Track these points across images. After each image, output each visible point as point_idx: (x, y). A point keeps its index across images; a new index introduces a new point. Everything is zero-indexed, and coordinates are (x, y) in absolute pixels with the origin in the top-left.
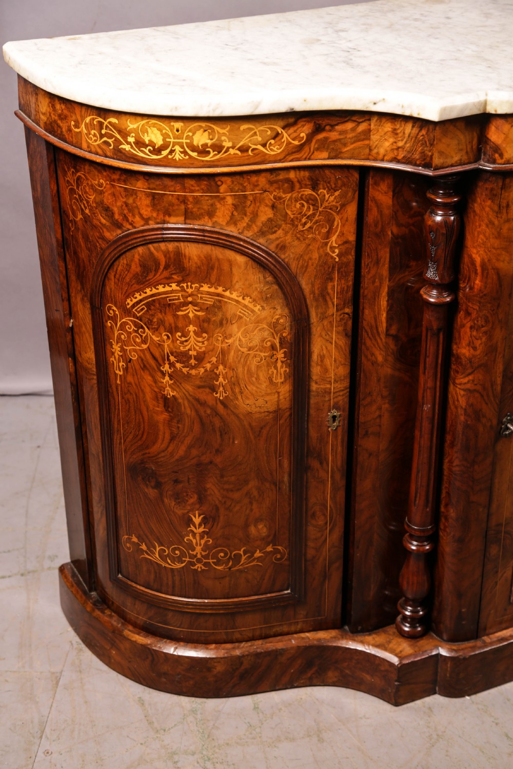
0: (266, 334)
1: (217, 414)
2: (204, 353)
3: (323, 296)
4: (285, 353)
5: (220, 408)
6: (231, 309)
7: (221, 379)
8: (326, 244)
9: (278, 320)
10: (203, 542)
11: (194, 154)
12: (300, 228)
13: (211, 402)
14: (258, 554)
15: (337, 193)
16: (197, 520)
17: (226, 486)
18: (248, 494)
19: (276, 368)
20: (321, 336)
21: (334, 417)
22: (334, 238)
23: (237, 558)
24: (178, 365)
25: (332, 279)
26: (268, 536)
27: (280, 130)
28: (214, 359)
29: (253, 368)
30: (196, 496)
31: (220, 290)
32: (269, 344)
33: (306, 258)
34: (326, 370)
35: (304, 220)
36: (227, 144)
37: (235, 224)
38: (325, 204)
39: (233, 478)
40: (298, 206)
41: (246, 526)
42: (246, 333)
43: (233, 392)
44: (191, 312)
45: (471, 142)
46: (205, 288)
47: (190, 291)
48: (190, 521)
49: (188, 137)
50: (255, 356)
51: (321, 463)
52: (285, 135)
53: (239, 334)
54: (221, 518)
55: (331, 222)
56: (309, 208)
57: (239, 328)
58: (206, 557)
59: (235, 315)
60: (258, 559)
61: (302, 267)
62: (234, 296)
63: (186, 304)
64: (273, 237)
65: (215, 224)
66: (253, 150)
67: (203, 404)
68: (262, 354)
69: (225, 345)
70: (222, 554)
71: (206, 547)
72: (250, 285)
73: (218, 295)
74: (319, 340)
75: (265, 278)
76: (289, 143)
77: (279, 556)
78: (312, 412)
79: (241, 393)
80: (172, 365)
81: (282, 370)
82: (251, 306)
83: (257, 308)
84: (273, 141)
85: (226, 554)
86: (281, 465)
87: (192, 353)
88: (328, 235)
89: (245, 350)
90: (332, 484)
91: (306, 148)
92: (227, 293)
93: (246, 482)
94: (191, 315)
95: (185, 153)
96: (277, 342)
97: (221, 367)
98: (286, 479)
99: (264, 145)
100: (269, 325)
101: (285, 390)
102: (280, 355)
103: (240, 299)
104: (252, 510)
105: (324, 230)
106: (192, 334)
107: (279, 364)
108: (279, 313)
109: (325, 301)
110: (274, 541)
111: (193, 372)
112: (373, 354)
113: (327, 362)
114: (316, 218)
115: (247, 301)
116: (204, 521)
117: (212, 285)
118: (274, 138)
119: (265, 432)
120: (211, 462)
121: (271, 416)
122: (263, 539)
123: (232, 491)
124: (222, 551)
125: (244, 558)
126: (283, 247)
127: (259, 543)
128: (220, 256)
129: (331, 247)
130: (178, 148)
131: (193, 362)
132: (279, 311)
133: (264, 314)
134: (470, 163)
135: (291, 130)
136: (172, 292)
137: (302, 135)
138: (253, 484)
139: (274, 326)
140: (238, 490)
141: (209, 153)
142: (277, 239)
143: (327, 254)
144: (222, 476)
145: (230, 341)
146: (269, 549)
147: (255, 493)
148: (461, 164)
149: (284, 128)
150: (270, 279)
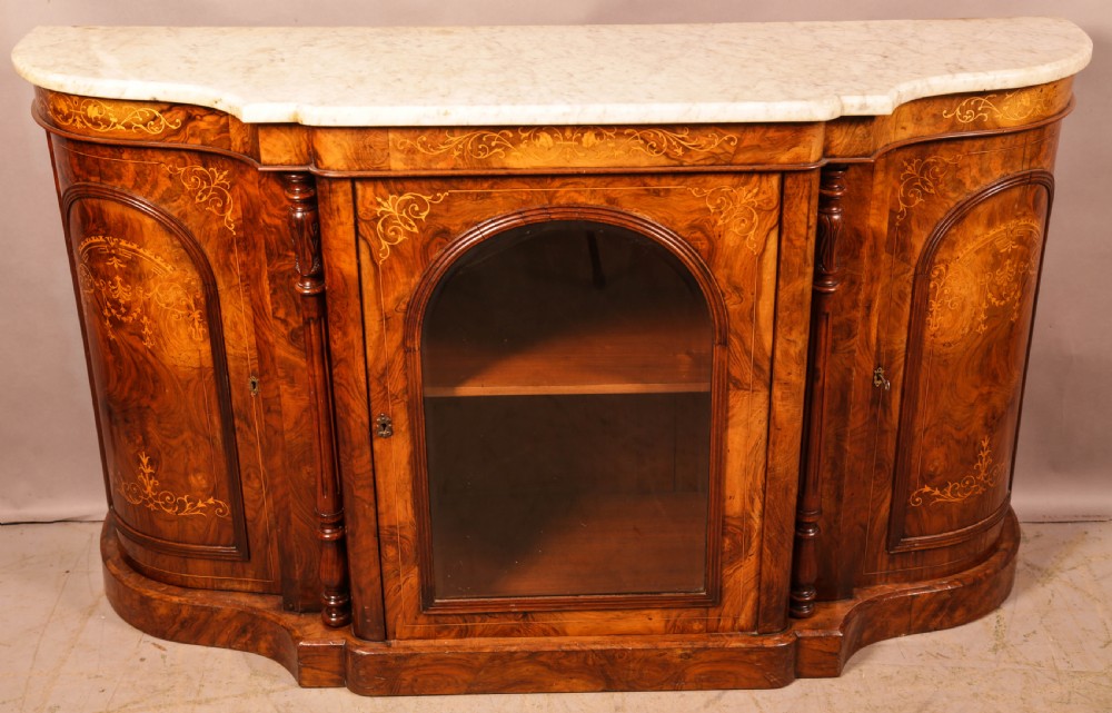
0: (180, 293)
1: (148, 362)
2: (130, 302)
3: (227, 267)
4: (200, 314)
5: (149, 356)
6: (147, 265)
7: (146, 329)
8: (223, 218)
9: (190, 281)
10: (152, 482)
11: (89, 125)
12: (197, 200)
13: (141, 349)
14: (200, 504)
15: (225, 173)
16: (145, 460)
17: (164, 432)
18: (183, 443)
19: (194, 327)
20: (230, 302)
21: (254, 383)
22: (229, 213)
23: (182, 505)
24: (113, 311)
25: (232, 251)
26: (209, 488)
27: (157, 114)
28: (139, 310)
29: (173, 325)
30: (141, 437)
31: (135, 246)
32: (184, 303)
33: (207, 228)
34: (240, 337)
35: (200, 194)
36: (114, 120)
37: (140, 188)
38: (217, 182)
39: (168, 426)
40: (193, 180)
41: (186, 474)
42: (162, 289)
43: (159, 343)
44: (116, 263)
45: (299, 145)
46: (123, 243)
47: (112, 244)
48: (139, 461)
49: (83, 110)
50: (173, 312)
51: (249, 427)
52: (163, 119)
53: (157, 290)
54: (164, 463)
55: (224, 198)
56: (202, 184)
57: (155, 284)
58: (156, 498)
59: (150, 271)
60: (202, 509)
61: (205, 235)
62: (147, 253)
63: (111, 255)
64: (175, 204)
65: (123, 187)
66: (136, 128)
67: (136, 350)
68: (180, 312)
69: (146, 298)
70: (168, 498)
71: (155, 489)
72: (160, 246)
73: (134, 251)
74: (230, 306)
75: (172, 241)
76: (167, 127)
77: (221, 511)
78: (232, 374)
79: (165, 345)
80: (110, 311)
81: (201, 329)
82: (163, 265)
83: (169, 268)
84: (152, 123)
85: (172, 499)
86: (211, 422)
87: (122, 301)
88: (223, 210)
89: (163, 305)
90: (262, 448)
91: (182, 133)
92: (141, 251)
93: (181, 432)
94: (116, 266)
95: (82, 122)
96: (192, 303)
97: (145, 318)
98: (218, 435)
99: (145, 125)
100: (183, 285)
101: (206, 348)
102: (196, 315)
103: (153, 257)
104: (189, 460)
105: (219, 205)
106: (119, 283)
107: (197, 324)
108: (192, 276)
109: (230, 270)
110: (215, 495)
111: (124, 319)
112: (263, 334)
113: (240, 328)
114: (211, 193)
115: (159, 260)
116: (151, 462)
117: (128, 241)
118: (153, 120)
119: (192, 385)
120: (148, 407)
121: (196, 371)
122: (203, 490)
123: (169, 437)
124: (168, 495)
125: (188, 505)
126: (185, 216)
127: (200, 493)
128: (132, 217)
129: (228, 222)
130: (77, 118)
131: (123, 310)
132: (189, 274)
133: (176, 274)
134: (301, 165)
135: (169, 115)
136: (101, 243)
137: (178, 121)
138: (187, 435)
139: (187, 287)
140: (175, 437)
141: (100, 125)
142: (178, 207)
143: (225, 228)
144: (159, 422)
145: (150, 295)
146: (211, 501)
147: (190, 444)
148: (290, 165)
149: (161, 112)
150: (177, 242)
